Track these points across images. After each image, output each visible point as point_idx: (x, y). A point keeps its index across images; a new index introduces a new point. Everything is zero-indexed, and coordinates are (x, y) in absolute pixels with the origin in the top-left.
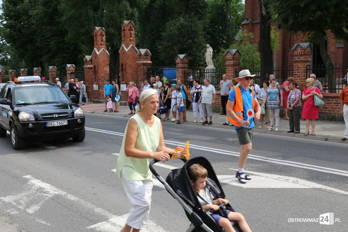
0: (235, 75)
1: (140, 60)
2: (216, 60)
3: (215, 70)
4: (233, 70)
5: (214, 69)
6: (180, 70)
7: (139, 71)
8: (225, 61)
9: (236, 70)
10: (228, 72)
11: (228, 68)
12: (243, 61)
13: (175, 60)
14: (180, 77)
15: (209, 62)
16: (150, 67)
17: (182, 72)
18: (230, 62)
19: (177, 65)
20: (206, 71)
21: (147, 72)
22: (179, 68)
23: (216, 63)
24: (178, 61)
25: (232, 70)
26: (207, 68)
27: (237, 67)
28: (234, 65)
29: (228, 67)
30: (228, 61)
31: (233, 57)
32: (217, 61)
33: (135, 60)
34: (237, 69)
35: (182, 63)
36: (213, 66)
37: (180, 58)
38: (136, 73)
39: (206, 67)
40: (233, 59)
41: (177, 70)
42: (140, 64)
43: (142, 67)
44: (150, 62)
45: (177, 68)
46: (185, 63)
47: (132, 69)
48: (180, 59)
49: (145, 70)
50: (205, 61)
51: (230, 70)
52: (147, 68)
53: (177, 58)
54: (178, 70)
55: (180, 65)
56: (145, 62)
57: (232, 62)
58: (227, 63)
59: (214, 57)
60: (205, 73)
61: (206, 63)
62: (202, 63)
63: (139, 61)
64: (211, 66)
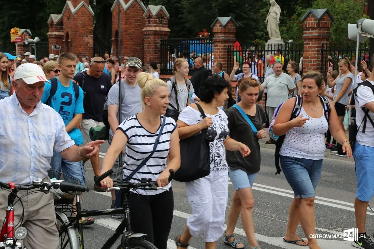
0: (320, 56)
1: (149, 26)
2: (285, 28)
3: (284, 47)
4: (318, 47)
5: (281, 45)
6: (220, 46)
7: (146, 46)
8: (302, 29)
9: (323, 47)
10: (307, 51)
11: (309, 44)
12: (335, 31)
13: (211, 26)
14: (220, 58)
15: (274, 33)
16: (166, 38)
17: (224, 49)
18: (312, 33)
19: (216, 37)
20: (266, 49)
21: (161, 48)
22: (219, 42)
23: (285, 33)
24: (217, 28)
25: (315, 47)
26: (269, 42)
27: (325, 42)
28: (318, 39)
29: (307, 42)
30: (309, 30)
31: (318, 24)
32: (288, 30)
33: (139, 25)
34: (325, 46)
35: (225, 33)
36: (280, 39)
37: (220, 23)
38: (141, 49)
39: (267, 41)
40: (319, 27)
41: (215, 46)
42: (149, 33)
43: (151, 38)
44: (167, 29)
45: (216, 41)
46: (229, 33)
47: (134, 42)
48: (221, 26)
49: (158, 43)
50: (265, 30)
51: (311, 47)
52: (161, 41)
53: (216, 23)
54: (217, 46)
55: (221, 37)
56: (158, 29)
57: (315, 33)
58: (307, 34)
59: (282, 23)
60: (265, 51)
61: (267, 34)
62: (260, 33)
63: (147, 26)
64: (275, 40)
